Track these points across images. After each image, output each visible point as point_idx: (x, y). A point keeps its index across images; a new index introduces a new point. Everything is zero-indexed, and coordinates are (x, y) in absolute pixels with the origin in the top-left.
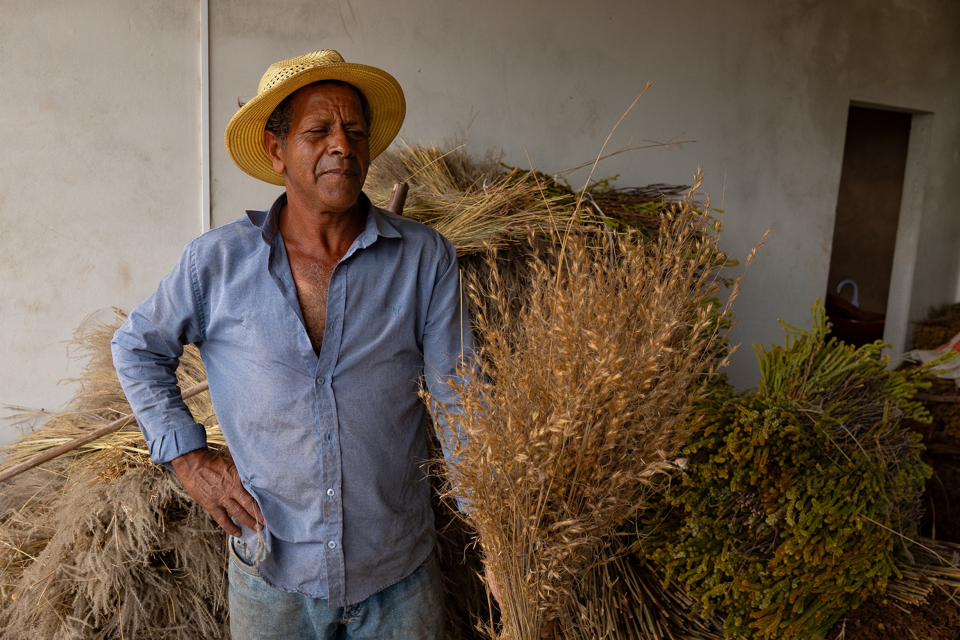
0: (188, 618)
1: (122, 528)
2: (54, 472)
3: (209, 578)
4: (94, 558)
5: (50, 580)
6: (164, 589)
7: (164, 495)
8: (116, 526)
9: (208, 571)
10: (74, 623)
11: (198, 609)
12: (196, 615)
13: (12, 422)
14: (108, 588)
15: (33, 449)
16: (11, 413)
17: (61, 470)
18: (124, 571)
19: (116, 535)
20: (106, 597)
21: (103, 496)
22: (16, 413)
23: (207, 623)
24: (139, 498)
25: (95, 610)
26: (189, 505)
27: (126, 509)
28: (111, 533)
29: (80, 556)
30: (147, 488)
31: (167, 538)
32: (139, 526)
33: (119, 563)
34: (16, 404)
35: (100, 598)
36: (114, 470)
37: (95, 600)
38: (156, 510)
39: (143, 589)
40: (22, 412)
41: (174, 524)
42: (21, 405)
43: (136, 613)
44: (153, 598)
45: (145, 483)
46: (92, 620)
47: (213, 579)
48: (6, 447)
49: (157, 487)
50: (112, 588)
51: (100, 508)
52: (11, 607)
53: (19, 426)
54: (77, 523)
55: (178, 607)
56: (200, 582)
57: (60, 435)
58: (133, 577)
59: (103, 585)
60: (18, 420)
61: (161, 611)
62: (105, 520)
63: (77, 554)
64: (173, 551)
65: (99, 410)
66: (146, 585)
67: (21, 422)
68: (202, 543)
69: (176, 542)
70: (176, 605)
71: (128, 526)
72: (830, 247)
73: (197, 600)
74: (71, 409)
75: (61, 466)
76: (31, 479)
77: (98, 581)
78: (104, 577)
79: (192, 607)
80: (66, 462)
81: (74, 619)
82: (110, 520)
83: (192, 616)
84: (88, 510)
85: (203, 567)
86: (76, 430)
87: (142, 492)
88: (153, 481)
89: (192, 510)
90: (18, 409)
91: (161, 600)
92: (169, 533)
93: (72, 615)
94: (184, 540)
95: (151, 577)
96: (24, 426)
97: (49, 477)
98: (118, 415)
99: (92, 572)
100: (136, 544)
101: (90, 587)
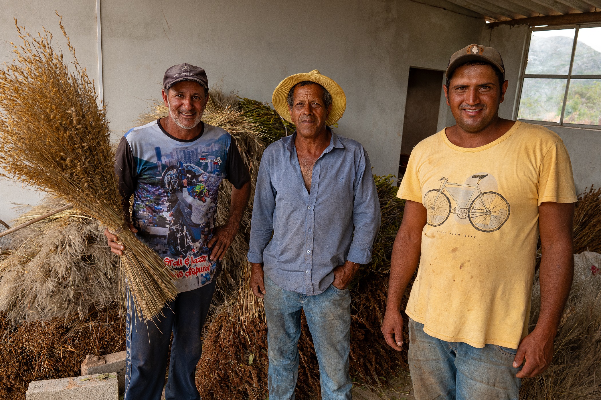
0: (97, 280)
1: (70, 246)
2: (37, 229)
3: (106, 265)
4: (59, 257)
5: (41, 265)
6: (88, 269)
7: (86, 232)
8: (67, 244)
9: (105, 262)
10: (52, 281)
11: (102, 277)
12: (101, 279)
13: (15, 210)
14: (65, 267)
15: (27, 219)
16: (14, 206)
17: (40, 228)
18: (71, 261)
19: (67, 247)
20: (64, 271)
21: (61, 233)
22: (17, 206)
23: (105, 282)
24: (77, 233)
25: (60, 276)
26: (97, 237)
27: (71, 238)
28: (65, 247)
29: (53, 256)
30: (79, 229)
31: (88, 250)
32: (77, 243)
33: (69, 258)
34: (16, 202)
35: (61, 271)
36: (65, 223)
37: (60, 272)
38: (83, 238)
39: (79, 269)
40: (19, 206)
41: (91, 245)
42: (19, 202)
43: (76, 277)
44: (83, 273)
45: (79, 228)
46: (59, 279)
47: (108, 266)
48: (14, 219)
49: (84, 229)
50: (66, 267)
51: (60, 238)
52: (25, 276)
53: (18, 211)
54: (51, 243)
55: (93, 277)
56: (103, 267)
57: (39, 213)
58: (75, 264)
59: (63, 267)
60: (17, 209)
61: (87, 278)
62: (63, 243)
63: (51, 256)
64: (91, 255)
65: (56, 203)
66: (80, 268)
67: (19, 210)
68: (103, 251)
69: (92, 251)
70: (92, 275)
71: (72, 244)
72: (401, 134)
73: (101, 274)
74: (42, 203)
75: (40, 226)
76: (27, 232)
77: (61, 265)
78: (63, 263)
79: (99, 276)
80: (42, 224)
81: (52, 279)
82: (64, 243)
83: (99, 280)
84: (56, 238)
85: (103, 262)
86: (46, 211)
87: (77, 231)
88: (82, 227)
89: (98, 239)
90: (17, 204)
91: (87, 273)
92: (89, 248)
93: (50, 278)
94: (95, 250)
95: (82, 264)
96: (21, 211)
97: (34, 231)
98: (64, 205)
99: (58, 262)
100: (76, 251)
101: (57, 268)
